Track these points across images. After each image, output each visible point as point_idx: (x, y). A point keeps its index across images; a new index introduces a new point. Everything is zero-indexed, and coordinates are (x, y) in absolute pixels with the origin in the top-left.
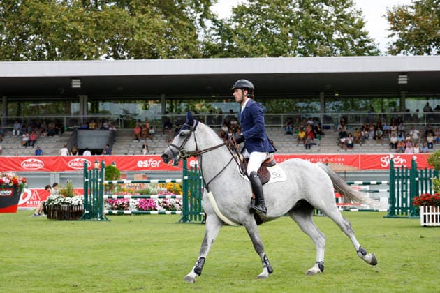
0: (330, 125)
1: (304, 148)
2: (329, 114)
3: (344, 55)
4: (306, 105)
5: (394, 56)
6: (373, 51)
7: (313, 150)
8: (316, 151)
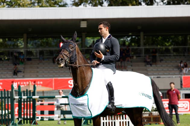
0: (32, 57)
1: (12, 75)
2: (31, 50)
3: (40, 7)
4: (13, 43)
5: (77, 8)
6: (62, 4)
7: (19, 76)
8: (21, 76)
